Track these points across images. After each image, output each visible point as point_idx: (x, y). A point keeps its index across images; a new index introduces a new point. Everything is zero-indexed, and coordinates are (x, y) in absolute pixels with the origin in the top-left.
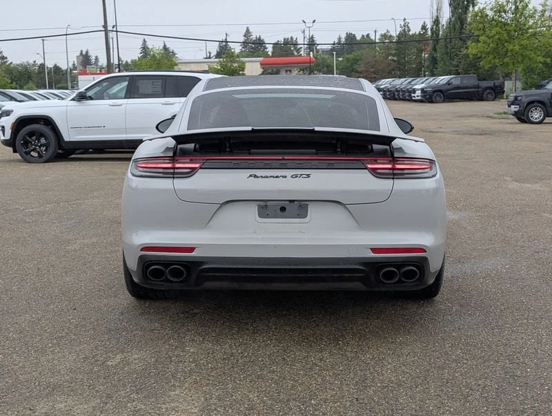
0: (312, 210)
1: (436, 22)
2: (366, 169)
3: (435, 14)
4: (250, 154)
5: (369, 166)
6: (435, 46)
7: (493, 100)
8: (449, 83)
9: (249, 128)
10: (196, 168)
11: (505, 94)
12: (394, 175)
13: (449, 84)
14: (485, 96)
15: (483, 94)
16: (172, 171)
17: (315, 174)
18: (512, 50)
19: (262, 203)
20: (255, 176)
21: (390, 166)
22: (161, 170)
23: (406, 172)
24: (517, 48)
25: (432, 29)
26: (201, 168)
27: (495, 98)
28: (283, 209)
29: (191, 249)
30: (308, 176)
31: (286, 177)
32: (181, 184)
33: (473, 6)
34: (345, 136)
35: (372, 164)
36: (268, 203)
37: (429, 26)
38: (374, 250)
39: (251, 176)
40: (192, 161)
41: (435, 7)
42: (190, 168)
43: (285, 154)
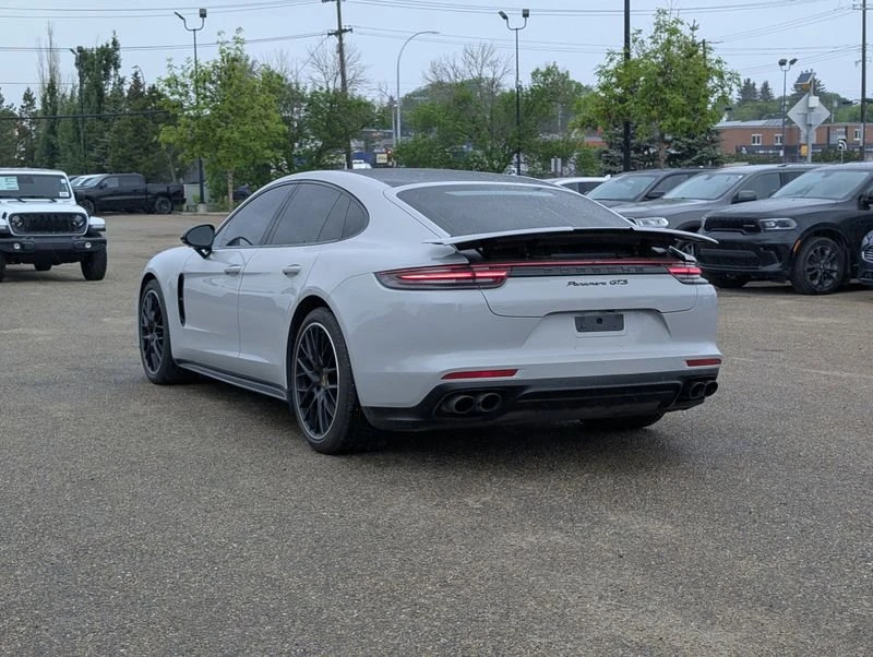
0: (629, 321)
1: (51, 89)
2: (669, 273)
3: (48, 77)
4: (551, 259)
5: (672, 270)
6: (52, 127)
7: (170, 213)
8: (100, 186)
9: (571, 229)
10: (502, 277)
11: (185, 206)
13: (101, 188)
14: (157, 206)
15: (153, 204)
16: (471, 281)
17: (631, 279)
18: (228, 140)
19: (580, 315)
20: (575, 284)
22: (454, 281)
24: (236, 135)
25: (44, 100)
26: (509, 276)
27: (172, 209)
28: (600, 321)
29: (512, 372)
30: (626, 282)
31: (604, 284)
32: (492, 295)
33: (116, 69)
35: (674, 268)
36: (586, 315)
37: (38, 96)
38: (690, 363)
39: (570, 283)
40: (492, 269)
41: (46, 66)
42: (493, 277)
43: (596, 258)
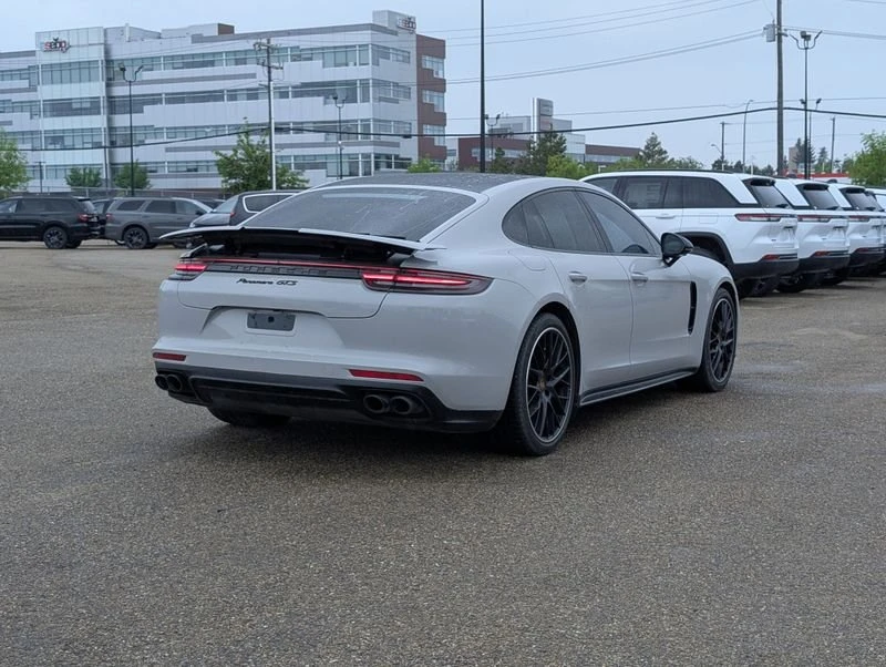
0: (299, 322)
2: (360, 279)
5: (366, 276)
12: (395, 287)
17: (301, 281)
19: (251, 311)
20: (245, 281)
21: (391, 278)
23: (414, 285)
26: (206, 270)
28: (271, 319)
29: (182, 358)
30: (294, 283)
31: (272, 283)
34: (344, 241)
35: (367, 274)
36: (259, 312)
38: (355, 372)
39: (240, 280)
